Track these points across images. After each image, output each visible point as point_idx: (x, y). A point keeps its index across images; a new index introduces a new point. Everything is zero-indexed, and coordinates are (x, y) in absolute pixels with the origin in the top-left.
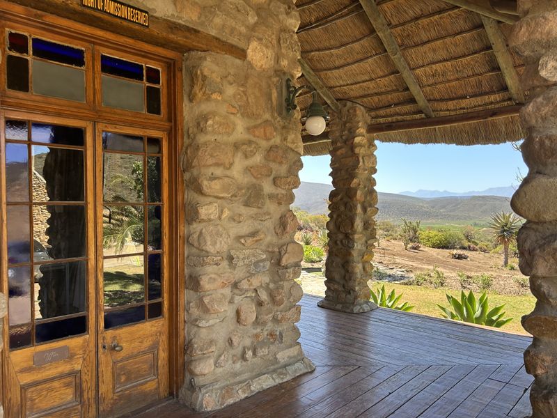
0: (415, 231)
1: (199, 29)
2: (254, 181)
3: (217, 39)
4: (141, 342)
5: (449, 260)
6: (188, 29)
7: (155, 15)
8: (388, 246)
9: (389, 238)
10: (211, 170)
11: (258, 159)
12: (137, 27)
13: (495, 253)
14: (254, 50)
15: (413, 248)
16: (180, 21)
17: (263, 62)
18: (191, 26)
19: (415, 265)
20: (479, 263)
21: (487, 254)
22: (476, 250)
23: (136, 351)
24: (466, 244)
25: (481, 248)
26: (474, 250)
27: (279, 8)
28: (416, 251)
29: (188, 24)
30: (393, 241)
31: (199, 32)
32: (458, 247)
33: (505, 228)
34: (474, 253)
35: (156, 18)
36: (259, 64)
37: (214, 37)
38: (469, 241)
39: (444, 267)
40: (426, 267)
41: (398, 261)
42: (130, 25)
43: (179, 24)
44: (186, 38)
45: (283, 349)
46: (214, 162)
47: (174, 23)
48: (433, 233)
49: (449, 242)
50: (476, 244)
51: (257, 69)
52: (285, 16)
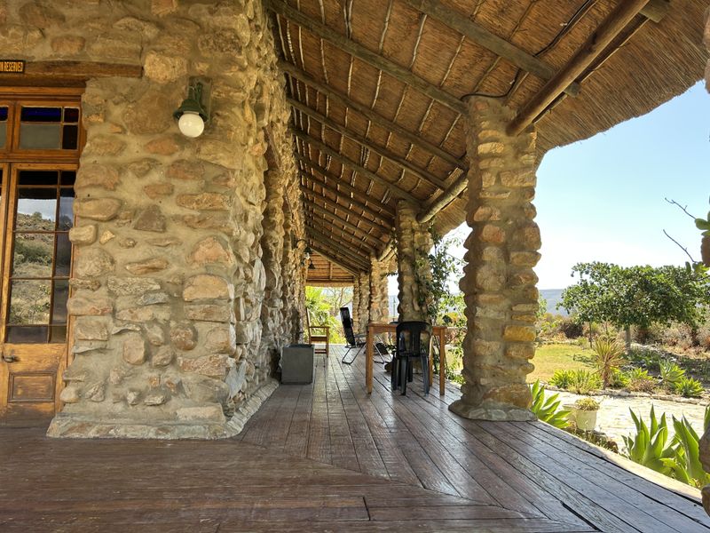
1: (80, 60)
2: (151, 201)
3: (101, 64)
4: (40, 362)
6: (67, 63)
7: (34, 61)
10: (88, 191)
11: (156, 177)
12: (16, 76)
14: (152, 64)
16: (58, 59)
17: (167, 73)
18: (71, 60)
23: (33, 369)
27: (200, 10)
29: (67, 60)
31: (79, 63)
35: (35, 63)
36: (161, 77)
37: (98, 63)
42: (9, 75)
43: (57, 62)
44: (64, 71)
45: (190, 406)
46: (88, 183)
47: (53, 62)
51: (160, 82)
52: (209, 17)
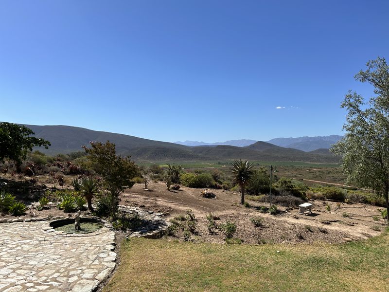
0: (177, 173)
5: (202, 199)
8: (155, 187)
9: (156, 180)
13: (233, 190)
15: (174, 188)
19: (172, 206)
20: (224, 200)
21: (228, 192)
22: (221, 188)
24: (214, 183)
25: (224, 187)
26: (219, 188)
28: (176, 191)
30: (159, 182)
32: (208, 186)
33: (242, 173)
34: (219, 191)
38: (216, 181)
39: (197, 208)
40: (182, 208)
41: (159, 203)
48: (190, 175)
49: (202, 183)
50: (221, 183)
